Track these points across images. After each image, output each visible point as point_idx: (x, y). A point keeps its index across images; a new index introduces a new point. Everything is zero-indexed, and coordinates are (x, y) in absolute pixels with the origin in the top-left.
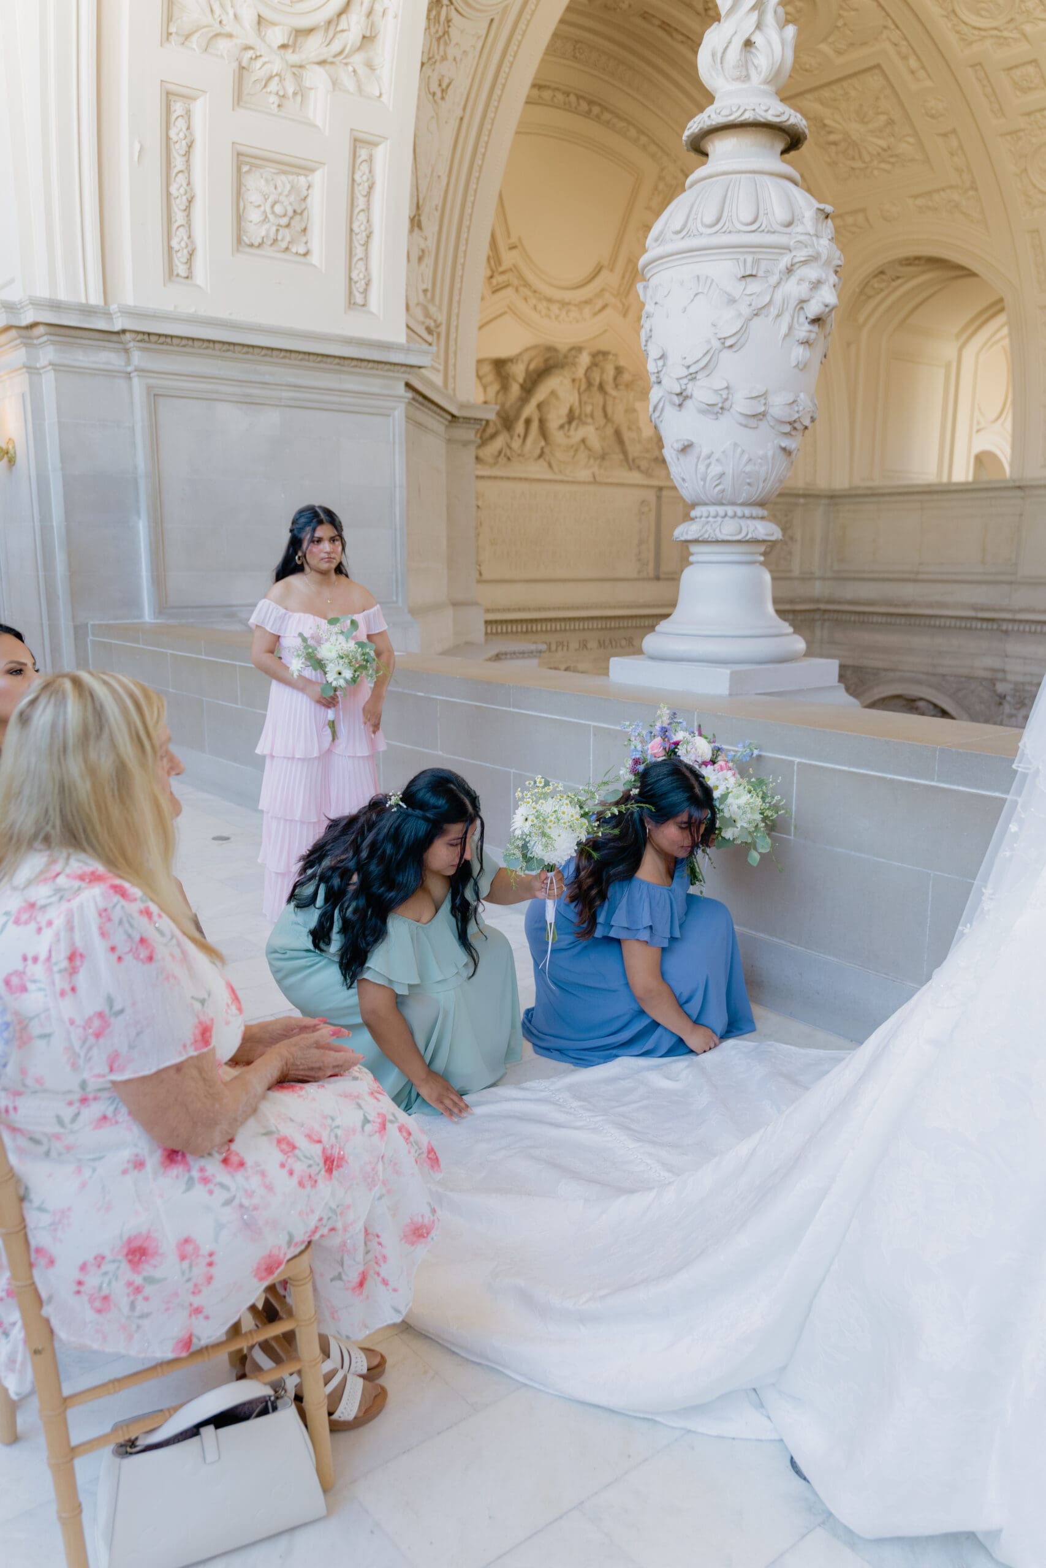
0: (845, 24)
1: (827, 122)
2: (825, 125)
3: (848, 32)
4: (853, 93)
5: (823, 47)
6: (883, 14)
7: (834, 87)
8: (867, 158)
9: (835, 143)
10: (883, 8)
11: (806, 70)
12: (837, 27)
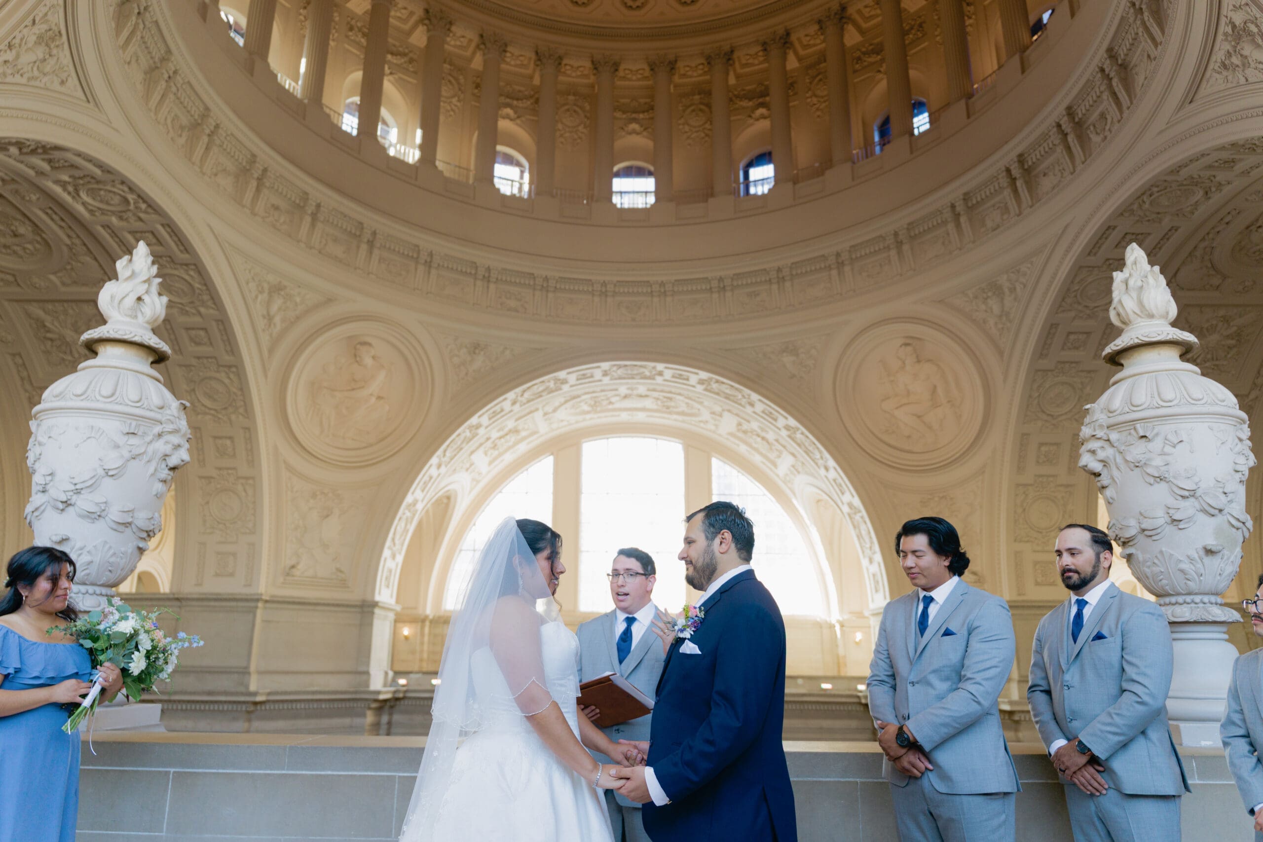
0: (72, 269)
1: (47, 324)
2: (45, 326)
3: (73, 274)
4: (71, 311)
5: (52, 277)
6: (102, 272)
7: (57, 304)
8: (76, 355)
9: (51, 340)
10: (103, 269)
11: (35, 287)
12: (65, 269)
